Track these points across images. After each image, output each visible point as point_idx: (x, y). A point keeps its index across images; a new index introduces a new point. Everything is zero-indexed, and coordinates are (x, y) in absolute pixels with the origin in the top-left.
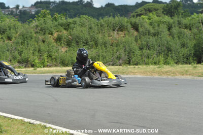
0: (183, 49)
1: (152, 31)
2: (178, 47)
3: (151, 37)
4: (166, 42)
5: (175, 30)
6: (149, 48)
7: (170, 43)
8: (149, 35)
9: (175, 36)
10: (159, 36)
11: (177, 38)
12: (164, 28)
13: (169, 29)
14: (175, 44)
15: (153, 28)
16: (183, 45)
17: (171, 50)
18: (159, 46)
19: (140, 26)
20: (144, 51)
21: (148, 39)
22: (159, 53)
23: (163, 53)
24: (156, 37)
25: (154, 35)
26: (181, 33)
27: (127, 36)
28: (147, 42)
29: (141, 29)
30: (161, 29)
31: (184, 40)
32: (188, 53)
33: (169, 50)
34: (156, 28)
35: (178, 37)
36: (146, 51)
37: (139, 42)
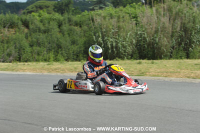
0: (73, 46)
1: (43, 28)
2: (68, 44)
3: (41, 34)
4: (56, 39)
5: (65, 27)
6: (39, 44)
7: (60, 40)
8: (39, 32)
9: (65, 33)
10: (50, 33)
11: (67, 36)
12: (54, 25)
13: (60, 26)
14: (65, 41)
15: (44, 25)
16: (73, 43)
17: (61, 47)
18: (50, 43)
19: (30, 23)
20: (34, 48)
21: (38, 36)
22: (49, 50)
23: (53, 50)
24: (46, 34)
25: (45, 32)
26: (71, 30)
27: (18, 34)
28: (38, 39)
29: (31, 27)
30: (51, 27)
31: (74, 37)
32: (78, 50)
33: (59, 47)
34: (47, 25)
35: (69, 34)
36: (36, 49)
37: (29, 39)
